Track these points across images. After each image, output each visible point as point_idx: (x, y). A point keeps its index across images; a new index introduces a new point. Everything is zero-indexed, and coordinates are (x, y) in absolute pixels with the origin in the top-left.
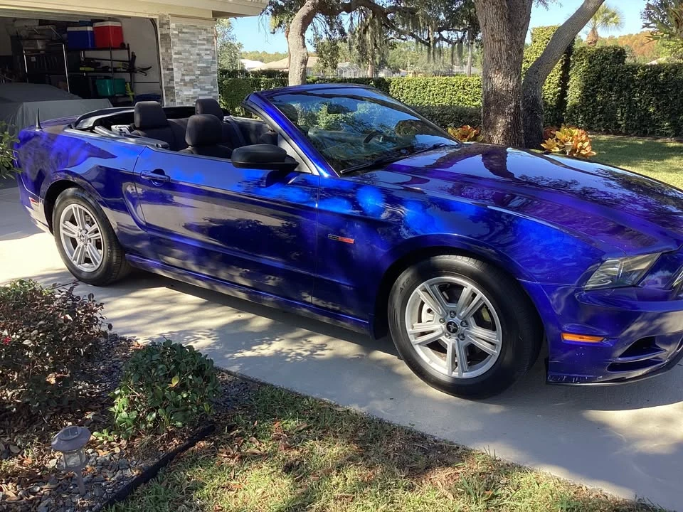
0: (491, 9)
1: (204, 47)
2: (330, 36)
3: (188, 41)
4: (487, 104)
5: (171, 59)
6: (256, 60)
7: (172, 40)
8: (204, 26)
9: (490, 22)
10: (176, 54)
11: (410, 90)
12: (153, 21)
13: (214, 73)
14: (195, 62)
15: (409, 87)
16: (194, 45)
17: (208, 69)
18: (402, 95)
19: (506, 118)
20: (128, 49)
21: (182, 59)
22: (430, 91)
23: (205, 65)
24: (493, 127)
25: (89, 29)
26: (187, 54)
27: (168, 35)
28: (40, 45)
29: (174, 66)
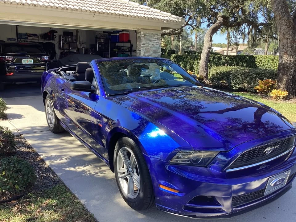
0: (283, 23)
1: (156, 42)
2: (235, 36)
3: (148, 39)
4: (279, 69)
5: (140, 47)
6: (219, 47)
7: (141, 39)
8: (156, 33)
9: (283, 29)
10: (142, 44)
11: (266, 62)
12: (136, 31)
13: (159, 52)
14: (151, 48)
15: (265, 60)
16: (151, 41)
17: (156, 51)
18: (261, 64)
19: (288, 76)
20: (131, 42)
21: (145, 46)
22: (275, 62)
23: (155, 49)
24: (281, 81)
25: (118, 34)
26: (148, 45)
27: (140, 37)
28: (102, 41)
29: (141, 49)
